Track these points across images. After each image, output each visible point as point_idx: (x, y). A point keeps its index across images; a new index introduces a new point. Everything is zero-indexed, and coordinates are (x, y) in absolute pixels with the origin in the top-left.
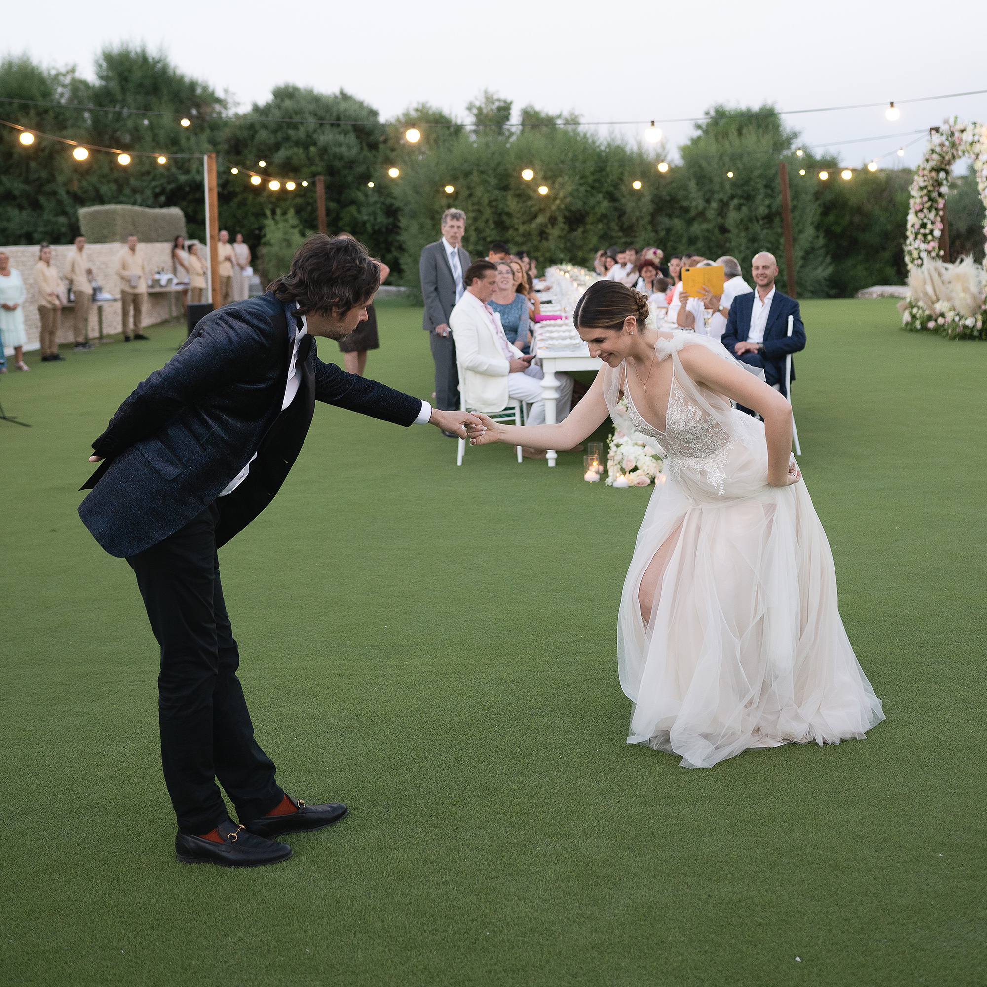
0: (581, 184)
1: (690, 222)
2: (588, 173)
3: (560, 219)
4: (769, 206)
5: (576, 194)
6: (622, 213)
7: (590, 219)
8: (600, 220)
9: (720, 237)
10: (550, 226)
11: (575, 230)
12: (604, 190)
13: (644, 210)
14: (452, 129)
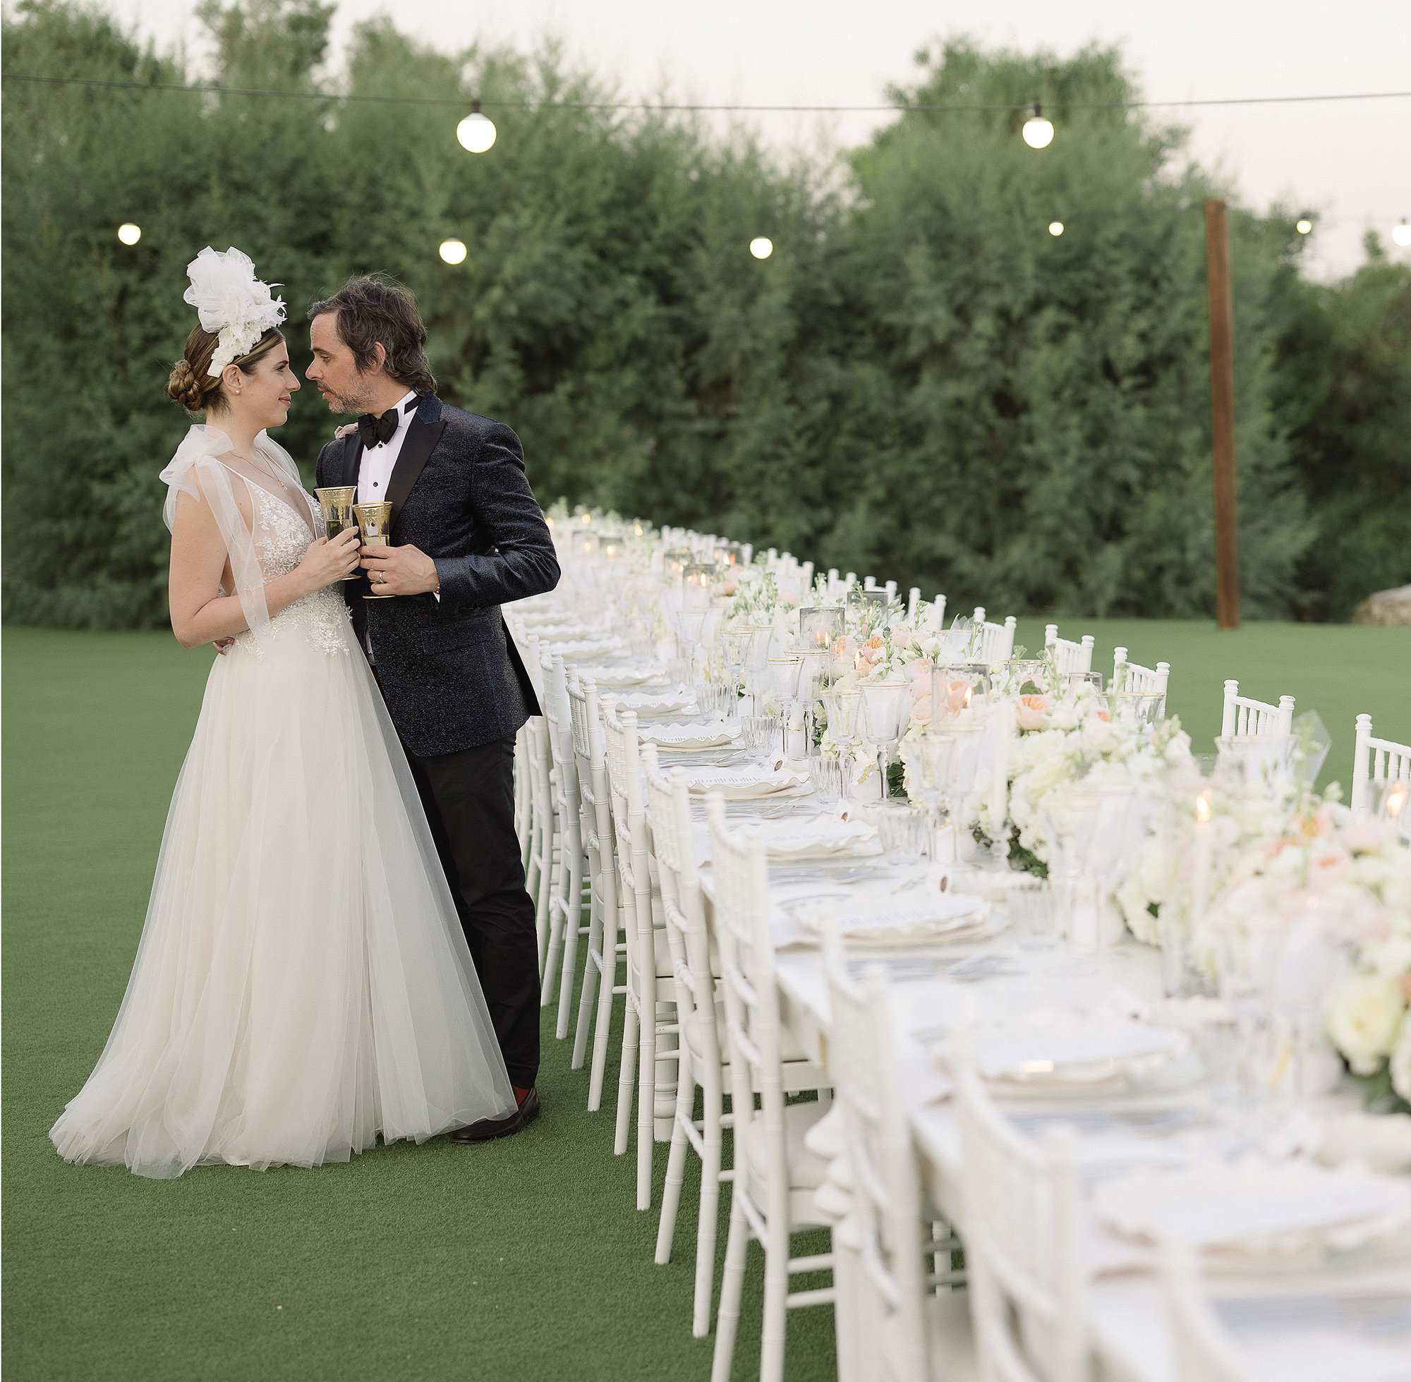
0: (571, 243)
1: (909, 374)
2: (590, 207)
3: (502, 350)
4: (1143, 337)
5: (552, 269)
6: (698, 341)
7: (599, 353)
8: (624, 361)
9: (1001, 424)
10: (467, 373)
11: (549, 389)
12: (640, 265)
13: (769, 332)
14: (138, 72)
